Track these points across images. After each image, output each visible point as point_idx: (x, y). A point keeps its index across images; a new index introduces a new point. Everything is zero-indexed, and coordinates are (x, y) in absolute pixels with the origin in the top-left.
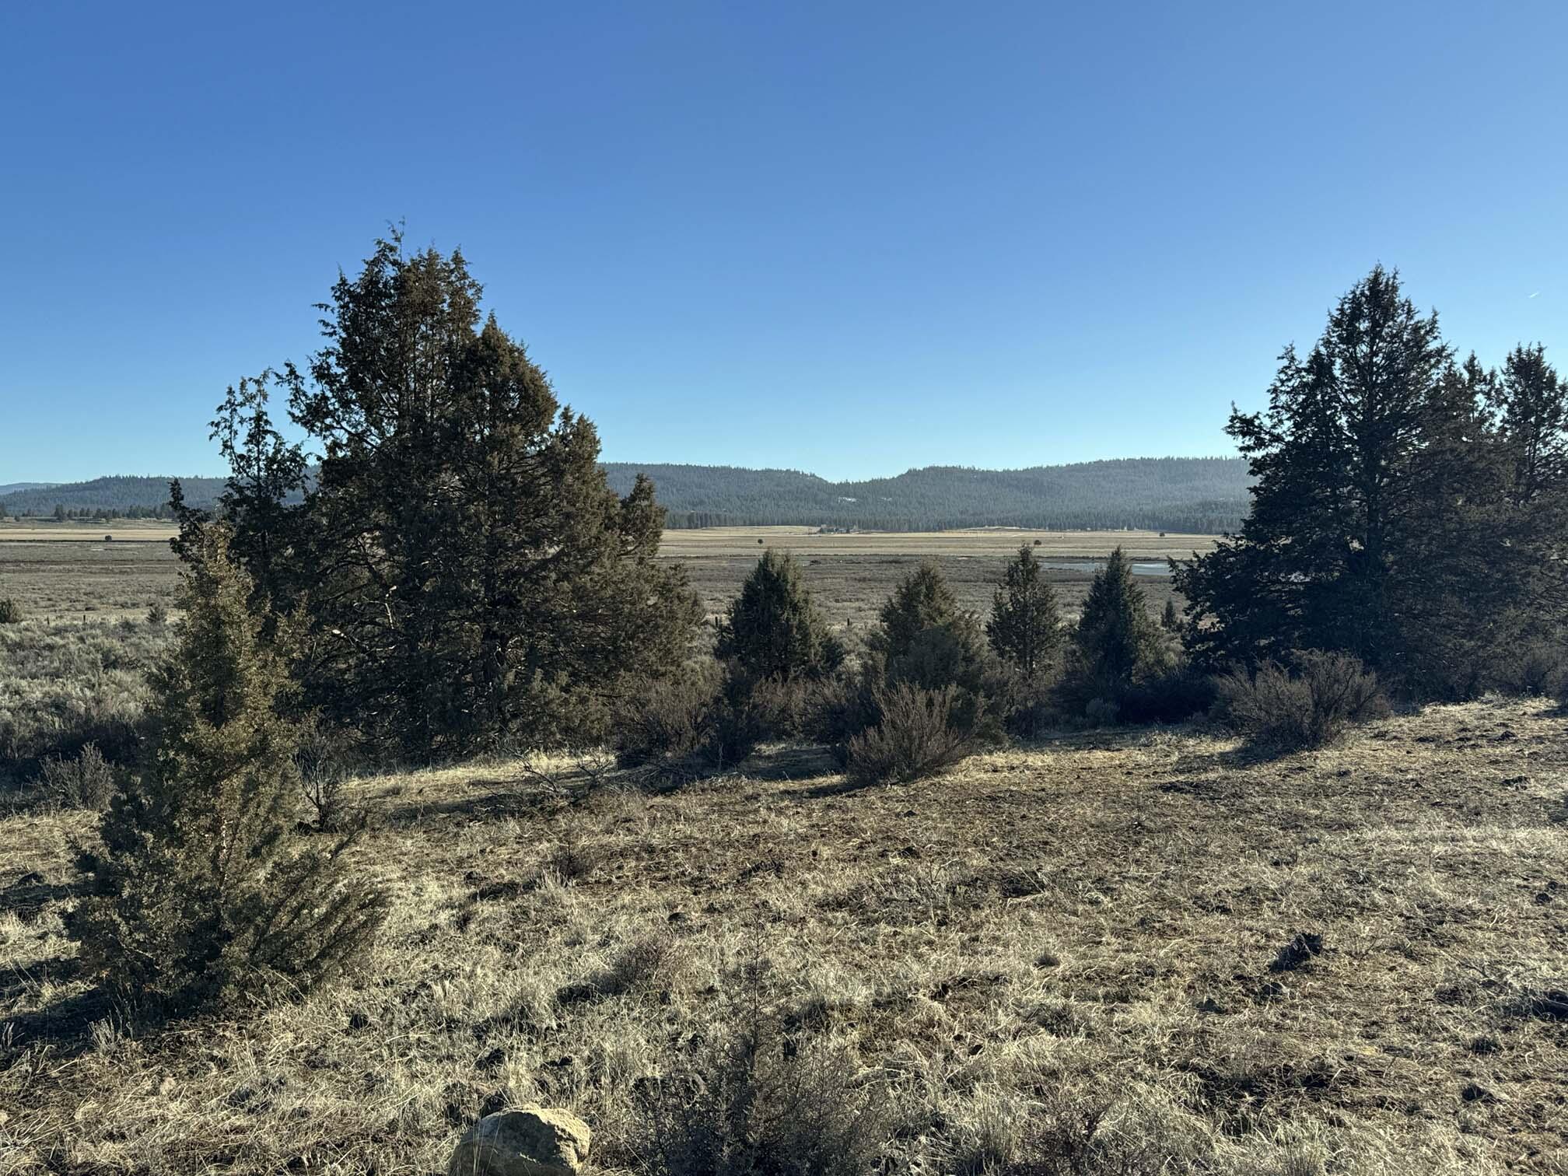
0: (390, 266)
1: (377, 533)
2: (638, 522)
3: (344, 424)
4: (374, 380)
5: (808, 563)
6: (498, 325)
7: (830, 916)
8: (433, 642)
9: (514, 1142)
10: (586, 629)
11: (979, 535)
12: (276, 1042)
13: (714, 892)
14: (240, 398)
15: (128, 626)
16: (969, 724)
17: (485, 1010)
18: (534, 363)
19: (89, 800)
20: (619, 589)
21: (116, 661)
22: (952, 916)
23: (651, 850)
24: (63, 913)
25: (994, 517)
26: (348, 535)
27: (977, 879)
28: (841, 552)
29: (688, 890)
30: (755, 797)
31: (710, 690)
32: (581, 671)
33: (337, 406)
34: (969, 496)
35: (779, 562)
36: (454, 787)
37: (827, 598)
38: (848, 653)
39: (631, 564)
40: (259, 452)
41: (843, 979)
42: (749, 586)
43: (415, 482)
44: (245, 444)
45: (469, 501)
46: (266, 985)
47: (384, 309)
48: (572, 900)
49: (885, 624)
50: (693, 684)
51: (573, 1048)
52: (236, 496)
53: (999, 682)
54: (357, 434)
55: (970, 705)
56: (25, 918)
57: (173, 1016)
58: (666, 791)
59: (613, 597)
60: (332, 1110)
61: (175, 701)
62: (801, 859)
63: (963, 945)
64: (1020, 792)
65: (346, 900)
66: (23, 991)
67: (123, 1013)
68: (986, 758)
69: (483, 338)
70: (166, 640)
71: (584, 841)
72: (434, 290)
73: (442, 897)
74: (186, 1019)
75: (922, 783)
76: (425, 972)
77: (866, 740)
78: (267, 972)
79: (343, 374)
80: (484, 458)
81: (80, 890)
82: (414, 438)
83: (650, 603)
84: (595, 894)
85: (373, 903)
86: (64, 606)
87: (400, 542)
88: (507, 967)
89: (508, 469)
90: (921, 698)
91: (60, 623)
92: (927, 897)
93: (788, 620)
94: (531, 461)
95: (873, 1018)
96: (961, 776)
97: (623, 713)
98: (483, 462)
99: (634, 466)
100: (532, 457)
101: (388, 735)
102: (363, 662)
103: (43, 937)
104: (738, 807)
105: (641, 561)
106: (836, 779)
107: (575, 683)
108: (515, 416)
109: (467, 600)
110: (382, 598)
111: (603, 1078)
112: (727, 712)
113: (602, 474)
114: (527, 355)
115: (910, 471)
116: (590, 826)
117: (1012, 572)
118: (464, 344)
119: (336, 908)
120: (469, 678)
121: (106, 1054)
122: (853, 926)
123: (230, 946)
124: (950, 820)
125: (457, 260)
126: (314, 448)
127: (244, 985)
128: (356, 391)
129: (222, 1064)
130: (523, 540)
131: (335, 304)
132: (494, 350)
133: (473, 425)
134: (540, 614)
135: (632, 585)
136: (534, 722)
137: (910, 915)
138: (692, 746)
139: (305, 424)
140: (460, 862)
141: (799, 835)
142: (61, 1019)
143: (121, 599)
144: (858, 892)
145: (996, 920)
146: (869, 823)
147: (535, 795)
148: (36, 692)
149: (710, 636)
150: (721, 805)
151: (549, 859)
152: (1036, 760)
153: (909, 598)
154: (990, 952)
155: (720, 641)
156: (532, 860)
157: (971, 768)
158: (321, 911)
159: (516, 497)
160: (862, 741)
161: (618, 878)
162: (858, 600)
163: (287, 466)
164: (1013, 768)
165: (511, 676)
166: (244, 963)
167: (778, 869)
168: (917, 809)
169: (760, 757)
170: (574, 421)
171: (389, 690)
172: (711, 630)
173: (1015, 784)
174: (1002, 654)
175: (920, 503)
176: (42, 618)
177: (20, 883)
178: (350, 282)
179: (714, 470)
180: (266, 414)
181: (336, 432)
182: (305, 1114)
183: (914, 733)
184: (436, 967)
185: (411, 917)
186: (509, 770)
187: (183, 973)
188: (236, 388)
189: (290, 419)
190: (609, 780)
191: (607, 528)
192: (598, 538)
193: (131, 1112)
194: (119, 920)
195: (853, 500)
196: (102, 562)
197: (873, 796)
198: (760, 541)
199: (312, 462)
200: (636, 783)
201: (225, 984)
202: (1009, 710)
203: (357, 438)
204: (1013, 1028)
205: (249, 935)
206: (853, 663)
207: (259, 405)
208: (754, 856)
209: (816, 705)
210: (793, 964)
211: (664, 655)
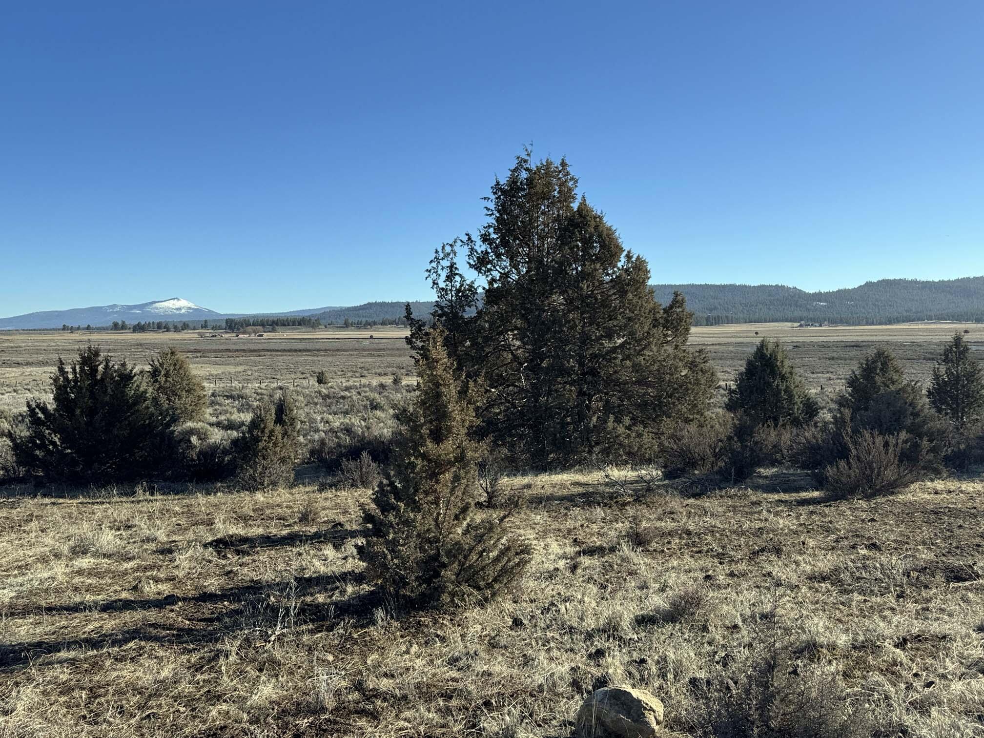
0: (524, 171)
1: (516, 332)
2: (674, 322)
3: (498, 268)
4: (514, 240)
5: (791, 347)
6: (587, 202)
7: (817, 585)
8: (548, 398)
9: (617, 708)
10: (640, 391)
11: (920, 327)
12: (472, 630)
13: (733, 564)
14: (442, 255)
15: (382, 386)
16: (916, 460)
17: (590, 623)
18: (609, 224)
19: (365, 484)
20: (662, 365)
21: (376, 405)
22: (908, 592)
23: (689, 533)
24: (356, 546)
25: (932, 314)
26: (500, 333)
27: (926, 568)
28: (816, 340)
29: (716, 560)
30: (758, 503)
31: (724, 431)
32: (638, 417)
33: (494, 257)
34: (913, 300)
35: (771, 347)
36: (563, 486)
37: (805, 371)
38: (822, 408)
39: (670, 349)
40: (452, 286)
41: (828, 628)
42: (749, 363)
43: (538, 301)
44: (445, 281)
45: (569, 311)
46: (465, 596)
47: (520, 197)
48: (639, 560)
49: (850, 389)
50: (712, 427)
51: (647, 653)
52: (440, 312)
53: (938, 431)
54: (505, 274)
55: (916, 446)
56: (337, 547)
57: (414, 609)
58: (696, 496)
59: (658, 370)
60: (505, 674)
61: (415, 429)
62: (794, 546)
63: (917, 612)
64: (956, 509)
65: (508, 549)
66: (337, 588)
67: (389, 605)
68: (929, 484)
69: (578, 211)
70: (402, 394)
71: (644, 524)
72: (549, 184)
73: (561, 552)
74: (423, 611)
75: (880, 500)
76: (553, 596)
77: (838, 468)
78: (465, 588)
79: (497, 238)
80: (578, 285)
81: (365, 533)
82: (537, 274)
83: (683, 374)
84: (654, 558)
85: (522, 552)
86: (350, 374)
87: (529, 337)
88: (602, 599)
89: (592, 291)
90: (879, 440)
91: (348, 384)
92: (889, 577)
93: (778, 386)
94: (606, 286)
95: (852, 656)
96: (910, 496)
97: (667, 444)
98: (578, 287)
99: (670, 286)
100: (607, 283)
101: (522, 452)
102: (508, 408)
103: (345, 558)
104: (746, 509)
105: (676, 347)
106: (816, 494)
107: (634, 424)
108: (597, 258)
109: (568, 372)
110: (518, 370)
111: (668, 675)
112: (737, 446)
113: (651, 292)
114: (605, 220)
115: (867, 283)
116: (647, 515)
117: (947, 353)
118: (567, 216)
119: (503, 553)
120: (569, 419)
121: (382, 627)
122: (834, 594)
123: (446, 571)
124: (903, 526)
125: (563, 164)
126: (481, 282)
127: (453, 595)
128: (504, 248)
129: (443, 639)
130: (602, 335)
131: (493, 197)
132: (585, 218)
133: (571, 265)
134: (612, 381)
135: (671, 363)
136: (609, 448)
137: (876, 589)
138: (712, 467)
139: (476, 269)
140: (569, 531)
141: (791, 530)
142: (357, 605)
143: (378, 371)
144: (836, 570)
145: (943, 597)
146: (842, 525)
147: (612, 493)
148: (337, 422)
149: (723, 396)
150: (734, 507)
151: (624, 533)
152: (969, 487)
153: (869, 370)
154: (938, 619)
155: (729, 399)
156: (612, 533)
157: (918, 490)
158: (493, 554)
159: (598, 308)
160: (835, 469)
161: (668, 549)
162: (828, 372)
163: (466, 294)
164: (950, 492)
165: (595, 419)
166: (453, 582)
167: (778, 551)
168: (877, 517)
169: (760, 477)
170: (634, 259)
171: (523, 425)
172: (722, 392)
173: (952, 503)
174: (939, 411)
175: (875, 305)
176: (339, 381)
177: (332, 528)
178: (501, 183)
179: (724, 287)
180: (455, 264)
181: (493, 273)
182: (490, 674)
183: (874, 465)
184: (559, 594)
185: (543, 562)
186: (595, 477)
187: (420, 585)
188: (440, 250)
189: (468, 266)
190: (659, 487)
191: (654, 326)
192: (648, 333)
193: (396, 662)
194: (386, 552)
195: (824, 304)
196: (368, 350)
197: (844, 507)
198: (757, 333)
199: (480, 290)
200: (676, 489)
201: (443, 592)
202: (947, 451)
203: (505, 276)
204: (958, 673)
205: (456, 565)
206: (826, 416)
207: (452, 259)
208: (759, 542)
209: (799, 443)
210: (792, 615)
211: (692, 407)
